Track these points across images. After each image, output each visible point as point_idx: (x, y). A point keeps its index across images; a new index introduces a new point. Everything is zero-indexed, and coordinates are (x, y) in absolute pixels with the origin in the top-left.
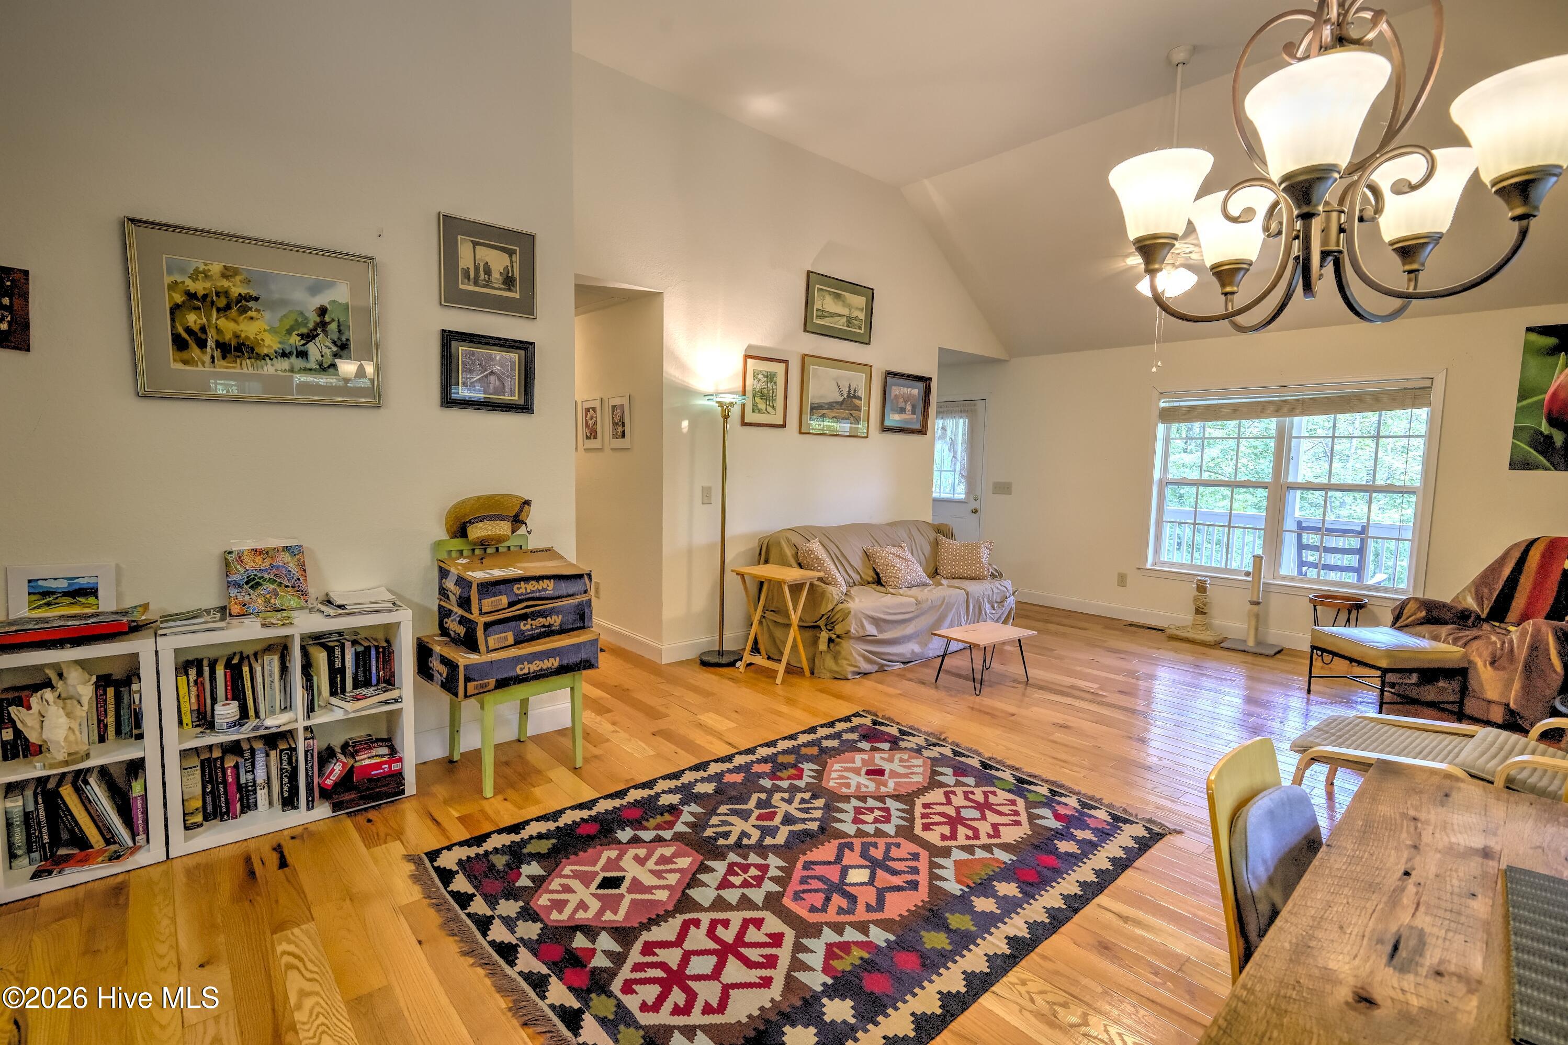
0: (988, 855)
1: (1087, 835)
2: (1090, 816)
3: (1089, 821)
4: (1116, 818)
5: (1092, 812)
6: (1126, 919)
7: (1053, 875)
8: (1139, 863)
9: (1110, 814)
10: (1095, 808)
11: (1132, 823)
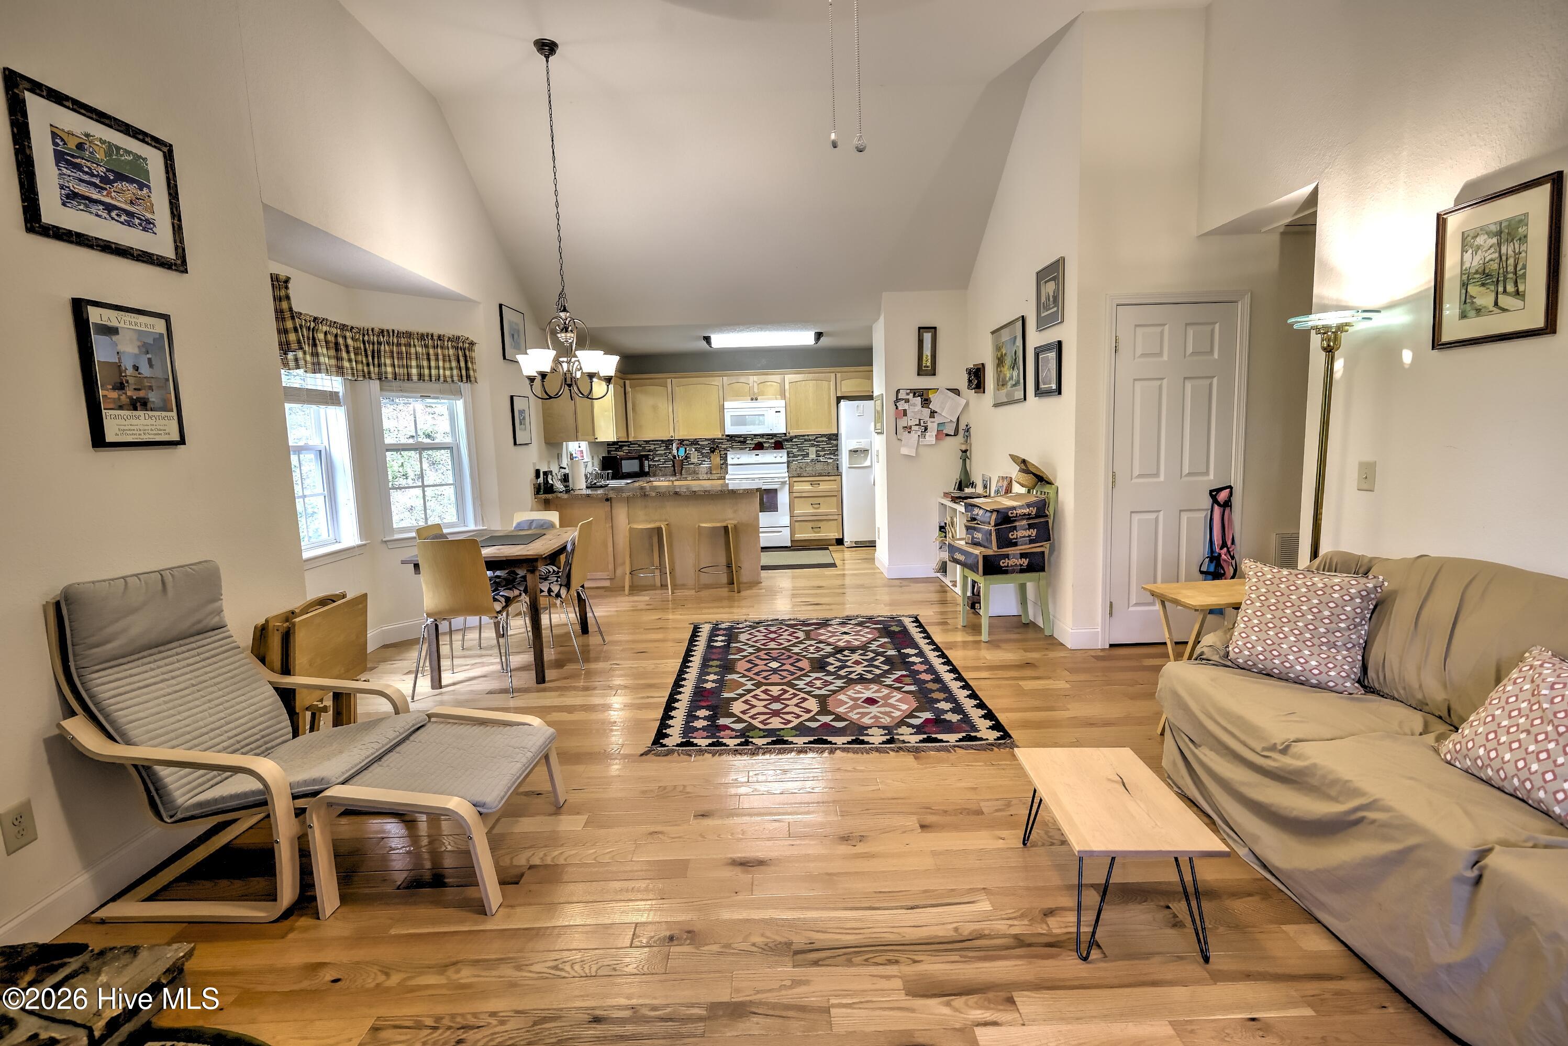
0: (738, 692)
1: (699, 724)
2: (707, 737)
3: (705, 734)
4: (689, 744)
5: (710, 741)
6: (648, 697)
7: (695, 698)
8: (658, 723)
9: (696, 745)
10: (710, 745)
11: (678, 745)
